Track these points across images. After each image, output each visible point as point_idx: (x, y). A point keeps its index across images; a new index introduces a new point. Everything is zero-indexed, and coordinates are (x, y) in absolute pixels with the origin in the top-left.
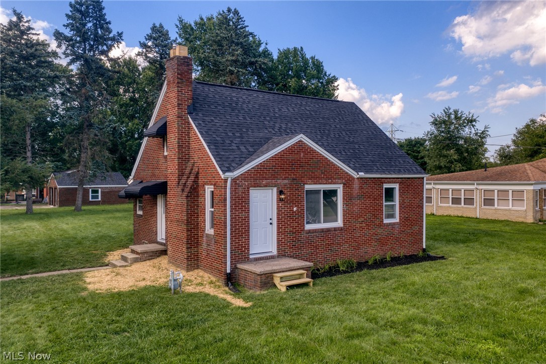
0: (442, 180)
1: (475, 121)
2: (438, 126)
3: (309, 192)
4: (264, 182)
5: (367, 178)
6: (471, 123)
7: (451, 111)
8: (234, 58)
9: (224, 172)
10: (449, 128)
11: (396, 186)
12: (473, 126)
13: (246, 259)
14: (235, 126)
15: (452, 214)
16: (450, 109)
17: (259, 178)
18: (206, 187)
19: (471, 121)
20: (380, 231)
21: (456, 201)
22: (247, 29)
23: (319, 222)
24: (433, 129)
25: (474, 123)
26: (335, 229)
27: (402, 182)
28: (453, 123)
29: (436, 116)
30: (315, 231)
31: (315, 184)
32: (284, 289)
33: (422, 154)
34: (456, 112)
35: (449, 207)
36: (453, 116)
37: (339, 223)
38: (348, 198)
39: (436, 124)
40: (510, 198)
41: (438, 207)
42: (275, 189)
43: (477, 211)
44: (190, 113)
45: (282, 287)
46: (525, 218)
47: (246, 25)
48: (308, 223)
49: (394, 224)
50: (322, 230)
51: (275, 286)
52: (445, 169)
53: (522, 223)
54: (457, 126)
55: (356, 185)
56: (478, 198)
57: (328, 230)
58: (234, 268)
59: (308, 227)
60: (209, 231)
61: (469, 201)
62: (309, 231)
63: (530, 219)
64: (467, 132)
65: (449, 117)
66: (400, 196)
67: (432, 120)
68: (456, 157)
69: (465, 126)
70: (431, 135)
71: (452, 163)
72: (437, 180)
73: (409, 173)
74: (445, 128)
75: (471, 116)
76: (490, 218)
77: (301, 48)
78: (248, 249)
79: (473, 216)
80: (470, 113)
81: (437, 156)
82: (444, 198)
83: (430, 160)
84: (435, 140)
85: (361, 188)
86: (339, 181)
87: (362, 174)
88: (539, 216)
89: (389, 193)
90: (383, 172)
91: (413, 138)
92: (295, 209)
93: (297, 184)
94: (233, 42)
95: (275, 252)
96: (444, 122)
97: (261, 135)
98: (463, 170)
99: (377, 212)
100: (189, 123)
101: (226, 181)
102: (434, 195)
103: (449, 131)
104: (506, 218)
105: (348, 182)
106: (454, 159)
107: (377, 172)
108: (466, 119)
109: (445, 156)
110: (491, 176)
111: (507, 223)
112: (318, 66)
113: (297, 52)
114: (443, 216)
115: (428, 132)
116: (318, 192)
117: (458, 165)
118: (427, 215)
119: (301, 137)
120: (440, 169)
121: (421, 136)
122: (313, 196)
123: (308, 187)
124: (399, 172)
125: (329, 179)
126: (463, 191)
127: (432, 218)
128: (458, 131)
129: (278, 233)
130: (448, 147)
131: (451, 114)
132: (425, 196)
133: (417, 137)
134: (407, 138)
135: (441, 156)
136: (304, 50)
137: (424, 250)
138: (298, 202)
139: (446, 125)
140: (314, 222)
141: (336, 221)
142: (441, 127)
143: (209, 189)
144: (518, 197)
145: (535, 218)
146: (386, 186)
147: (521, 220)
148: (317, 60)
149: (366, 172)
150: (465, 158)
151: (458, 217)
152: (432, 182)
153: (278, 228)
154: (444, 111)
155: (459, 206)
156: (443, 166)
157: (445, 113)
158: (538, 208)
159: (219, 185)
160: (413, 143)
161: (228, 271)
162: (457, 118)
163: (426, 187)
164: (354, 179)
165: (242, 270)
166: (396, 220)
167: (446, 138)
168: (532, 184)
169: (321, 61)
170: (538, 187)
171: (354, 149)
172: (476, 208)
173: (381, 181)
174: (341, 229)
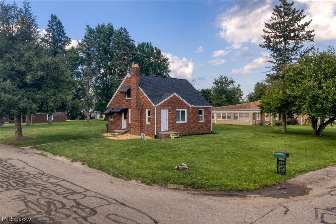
0: (218, 109)
1: (234, 82)
2: (217, 84)
3: (177, 111)
4: (165, 108)
5: (194, 107)
6: (232, 83)
7: (223, 77)
8: (125, 52)
9: (155, 105)
10: (222, 85)
11: (203, 110)
12: (233, 84)
13: (160, 131)
14: (153, 90)
15: (222, 123)
16: (222, 76)
17: (163, 107)
18: (146, 109)
19: (232, 82)
20: (198, 124)
21: (224, 118)
22: (130, 38)
23: (180, 121)
24: (215, 85)
25: (233, 83)
26: (185, 123)
27: (205, 108)
28: (224, 83)
29: (216, 79)
30: (179, 124)
31: (179, 108)
32: (174, 138)
33: (210, 98)
34: (225, 78)
35: (221, 120)
36: (224, 80)
37: (186, 121)
38: (188, 113)
39: (216, 83)
40: (244, 116)
41: (217, 120)
42: (168, 110)
43: (232, 121)
44: (139, 86)
45: (173, 137)
46: (249, 124)
47: (129, 36)
48: (177, 121)
49: (202, 122)
50: (181, 124)
51: (171, 138)
52: (220, 104)
53: (248, 125)
54: (226, 84)
55: (191, 109)
56: (232, 117)
57: (183, 123)
58: (157, 134)
59: (177, 122)
60: (147, 123)
61: (229, 118)
62: (177, 124)
63: (251, 124)
64: (230, 87)
65: (222, 80)
66: (204, 113)
67: (214, 81)
68: (225, 99)
69: (229, 84)
70: (214, 88)
71: (223, 102)
72: (216, 109)
73: (207, 105)
74: (220, 85)
75: (232, 79)
76: (237, 124)
77: (151, 43)
78: (161, 128)
79: (231, 124)
80: (231, 78)
81: (216, 99)
82: (219, 117)
83: (213, 100)
84: (216, 91)
85: (192, 110)
86: (186, 108)
87: (192, 106)
88: (254, 123)
89: (201, 112)
90: (199, 105)
91: (205, 89)
92: (173, 116)
93: (174, 108)
94: (125, 44)
95: (168, 130)
96: (220, 82)
97: (161, 93)
98: (228, 105)
99: (197, 119)
100: (139, 89)
101: (155, 107)
102: (215, 116)
103: (222, 87)
104: (242, 124)
105: (188, 108)
106: (225, 100)
107: (197, 105)
108: (230, 81)
109: (220, 99)
110: (237, 108)
111: (243, 126)
112: (159, 52)
113: (148, 45)
114: (219, 124)
115: (212, 87)
116: (179, 111)
117: (226, 103)
118: (213, 124)
119: (175, 94)
120: (218, 105)
121: (209, 88)
122: (178, 113)
123: (177, 110)
124: (204, 105)
125: (183, 107)
126: (226, 113)
127: (214, 125)
128: (226, 87)
129: (169, 124)
130: (221, 95)
131: (223, 78)
132: (212, 116)
133: (207, 89)
134: (202, 89)
135: (218, 99)
136: (152, 44)
137: (212, 131)
138: (174, 114)
139: (221, 84)
140: (178, 121)
141: (185, 121)
142: (218, 85)
143: (147, 110)
144: (247, 115)
145: (253, 124)
146: (200, 110)
147: (248, 124)
148: (158, 49)
149: (194, 105)
150: (229, 100)
151: (225, 124)
152: (214, 110)
153: (169, 122)
154: (220, 77)
155: (225, 120)
156: (219, 104)
157: (220, 78)
158: (254, 120)
159: (152, 108)
160: (205, 91)
161: (156, 134)
162: (225, 80)
163: (212, 112)
164: (190, 107)
165: (160, 134)
166: (203, 121)
167: (220, 90)
168: (251, 110)
169: (160, 50)
170: (254, 112)
171: (189, 97)
172: (231, 120)
173: (198, 108)
174: (186, 123)
